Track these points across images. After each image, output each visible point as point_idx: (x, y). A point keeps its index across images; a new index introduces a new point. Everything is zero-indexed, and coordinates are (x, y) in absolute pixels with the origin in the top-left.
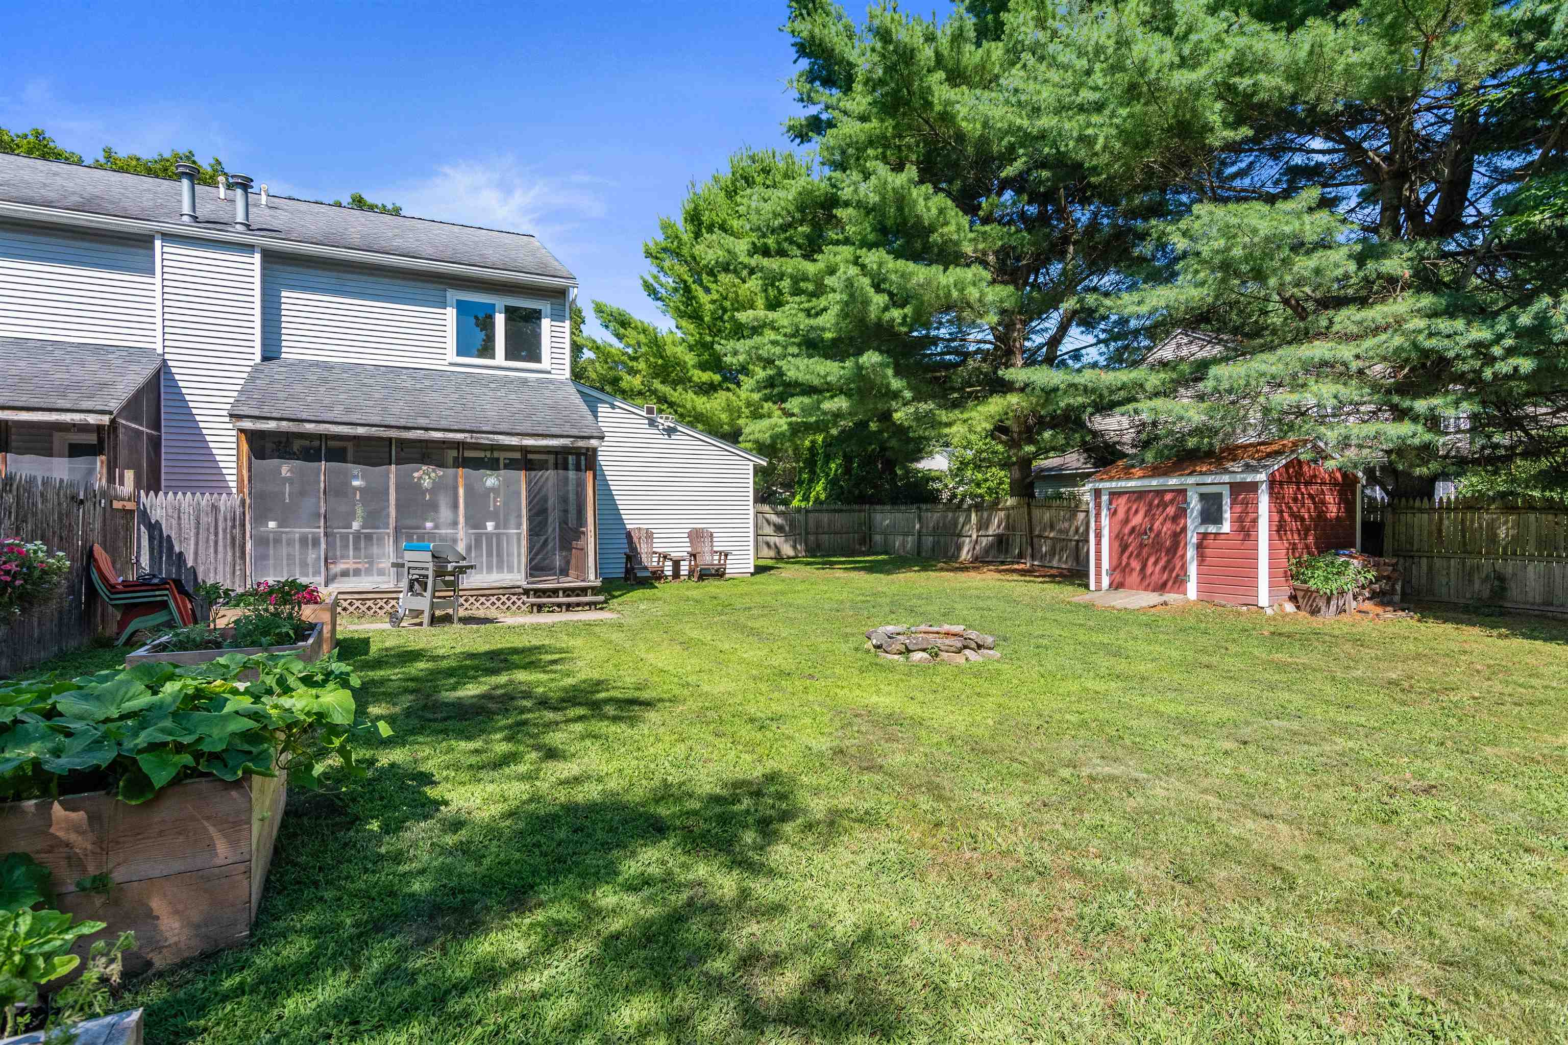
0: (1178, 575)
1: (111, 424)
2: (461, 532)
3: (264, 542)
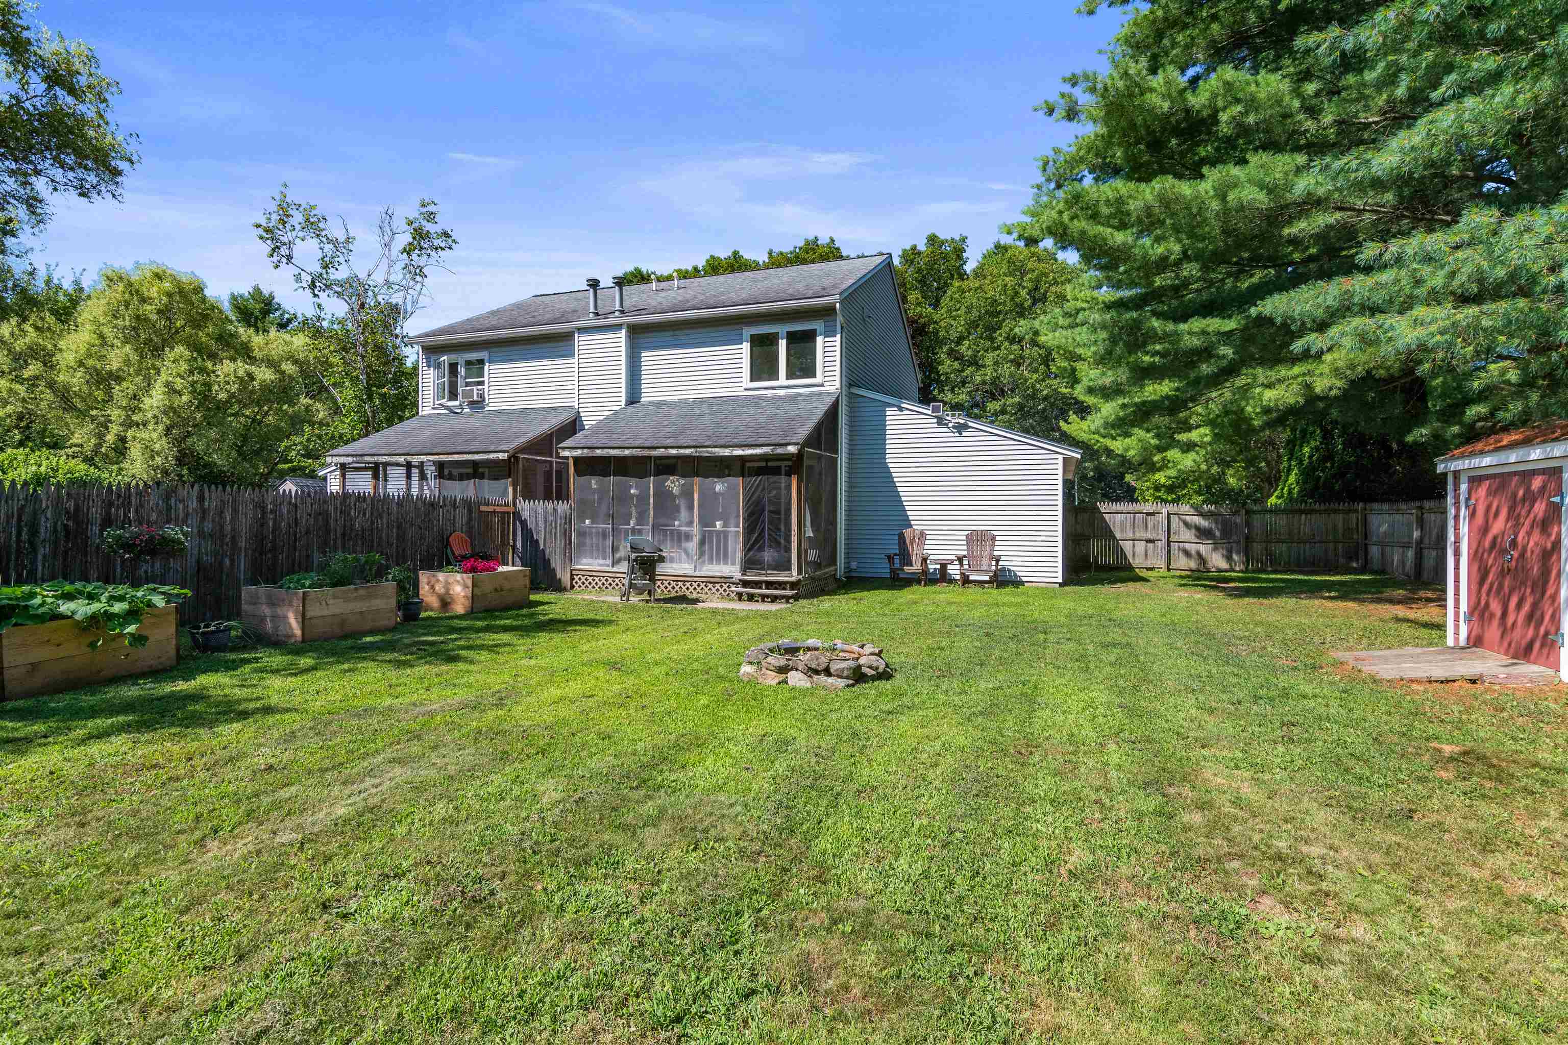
0: (1547, 633)
1: (509, 458)
2: (695, 529)
3: (582, 534)
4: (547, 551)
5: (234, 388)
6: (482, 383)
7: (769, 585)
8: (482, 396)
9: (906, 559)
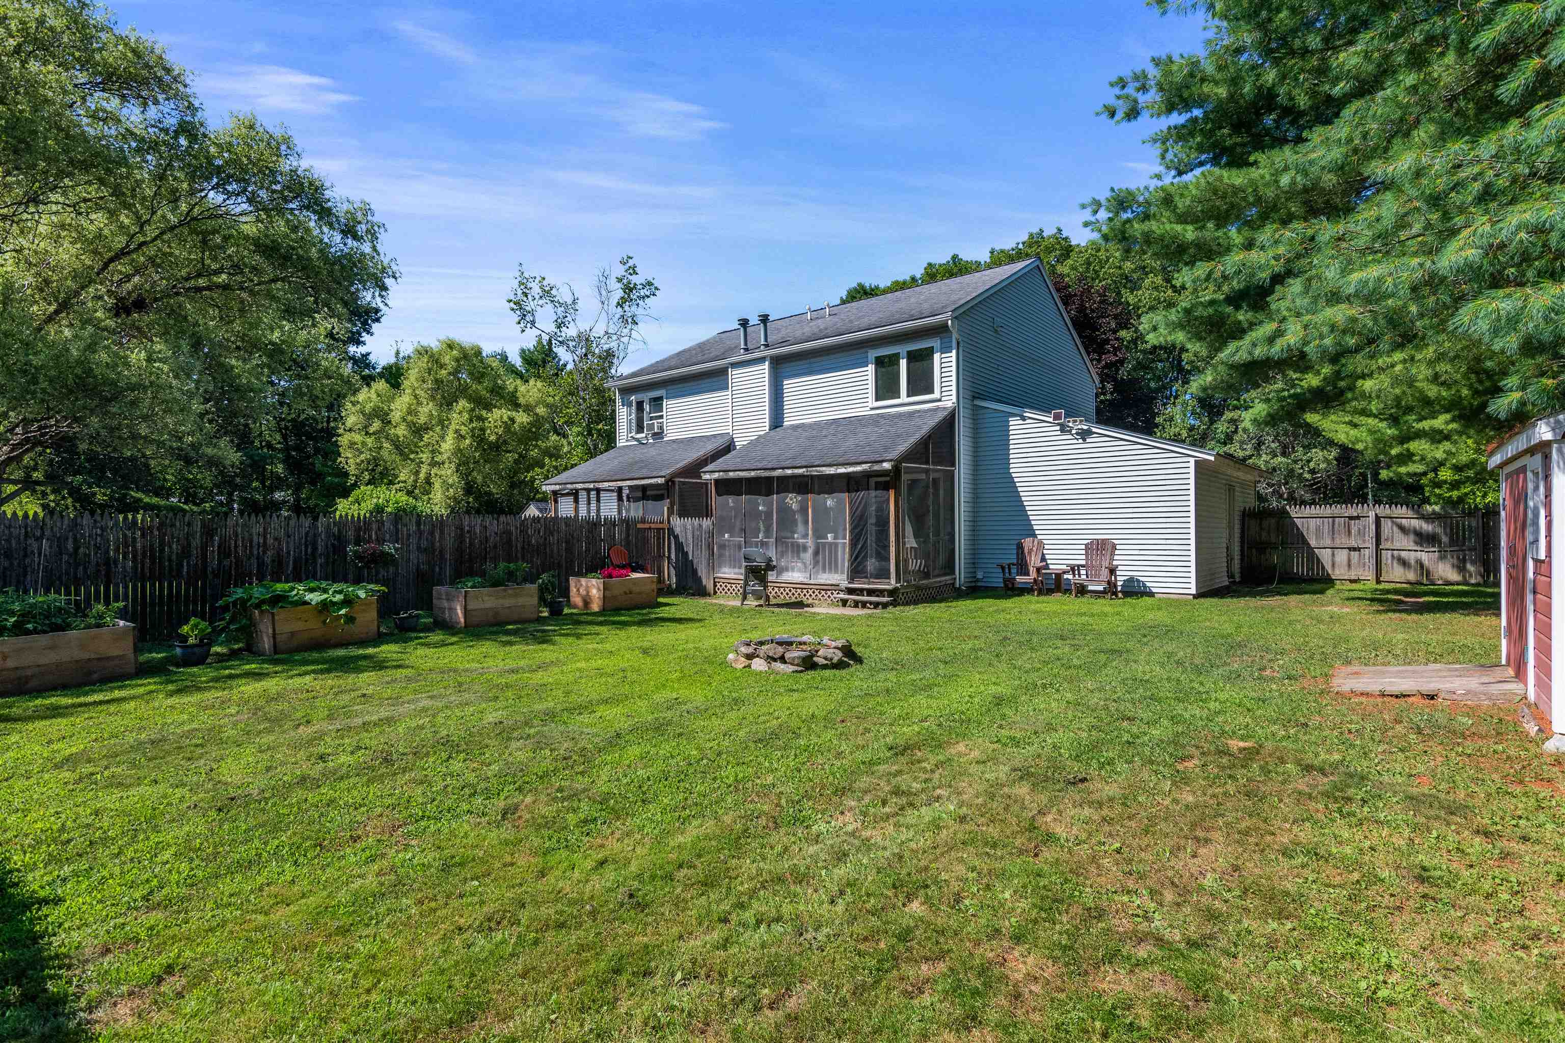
1: (667, 482)
2: (810, 542)
3: (722, 547)
4: (695, 561)
5: (500, 431)
6: (661, 417)
7: (871, 592)
8: (661, 428)
9: (1023, 568)
